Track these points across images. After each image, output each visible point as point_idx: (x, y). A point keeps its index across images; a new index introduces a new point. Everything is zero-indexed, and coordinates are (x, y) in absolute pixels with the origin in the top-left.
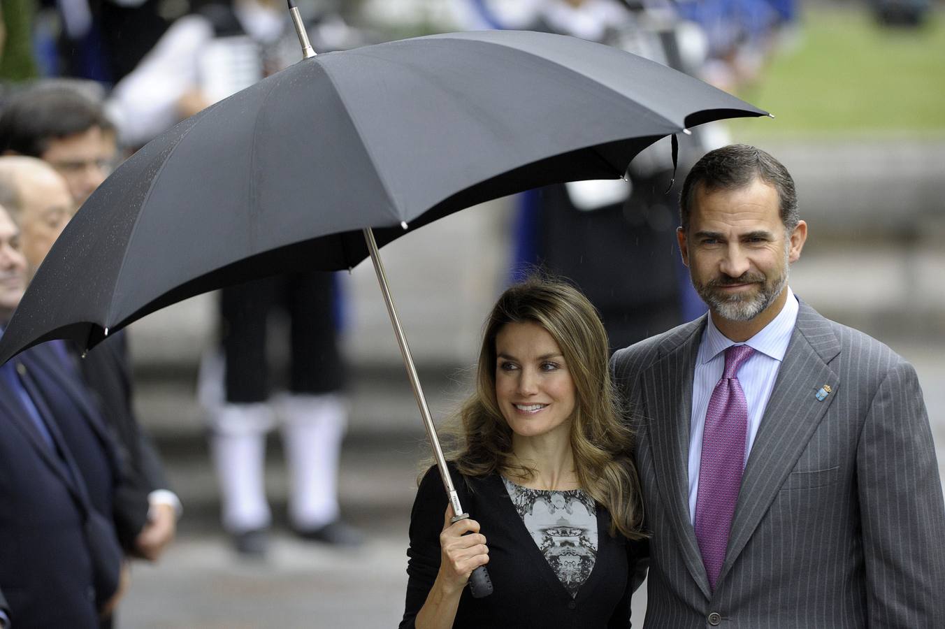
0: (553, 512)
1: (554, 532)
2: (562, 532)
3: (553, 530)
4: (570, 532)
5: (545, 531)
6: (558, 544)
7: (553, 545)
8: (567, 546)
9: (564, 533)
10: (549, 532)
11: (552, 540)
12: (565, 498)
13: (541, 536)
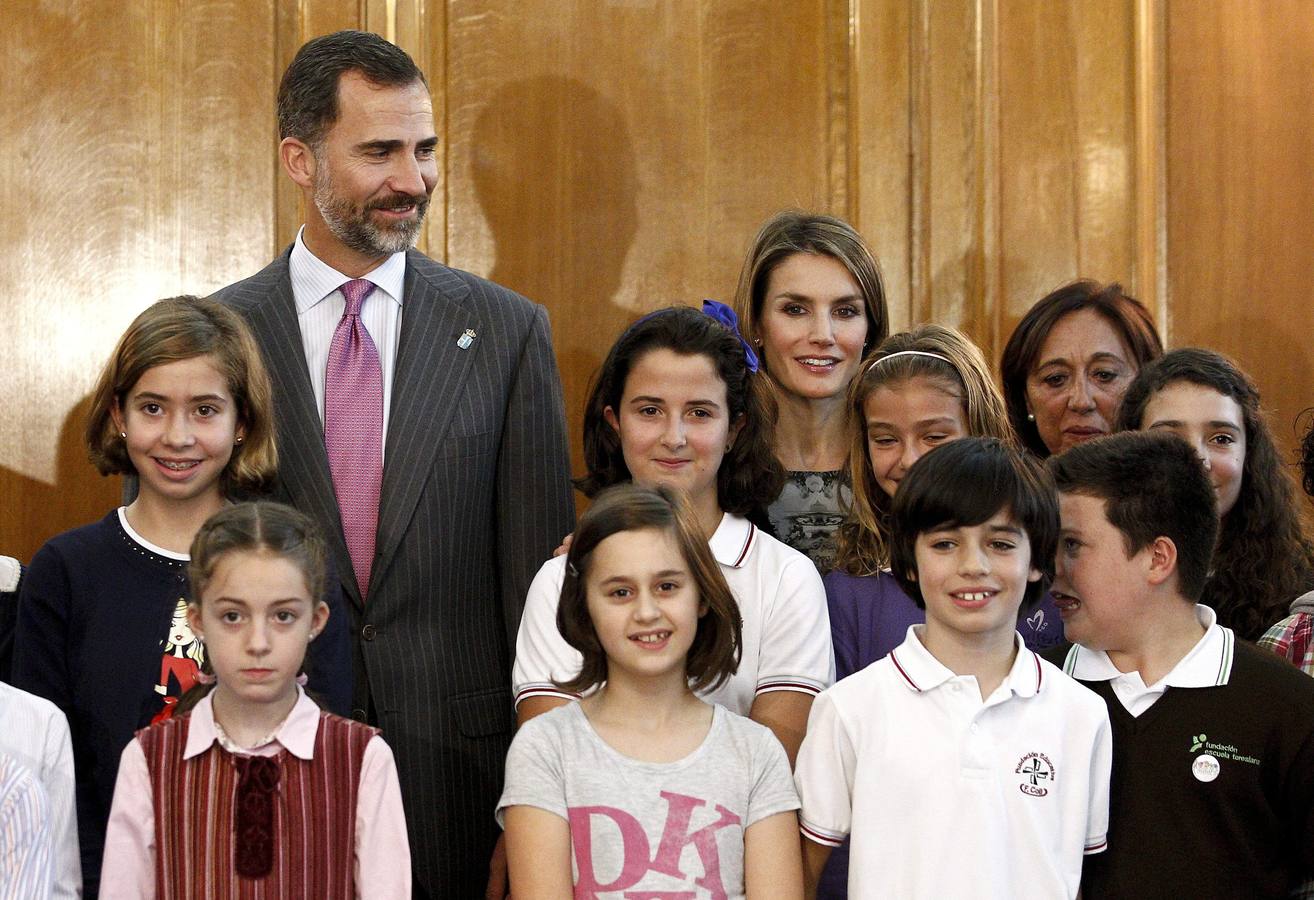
0: (805, 496)
1: (806, 520)
2: (818, 520)
3: (805, 517)
4: (828, 521)
5: (793, 519)
6: (809, 535)
7: (803, 536)
8: (821, 538)
9: (819, 521)
10: (800, 520)
11: (801, 530)
12: (824, 479)
13: (789, 525)
